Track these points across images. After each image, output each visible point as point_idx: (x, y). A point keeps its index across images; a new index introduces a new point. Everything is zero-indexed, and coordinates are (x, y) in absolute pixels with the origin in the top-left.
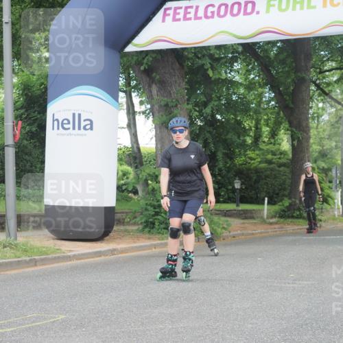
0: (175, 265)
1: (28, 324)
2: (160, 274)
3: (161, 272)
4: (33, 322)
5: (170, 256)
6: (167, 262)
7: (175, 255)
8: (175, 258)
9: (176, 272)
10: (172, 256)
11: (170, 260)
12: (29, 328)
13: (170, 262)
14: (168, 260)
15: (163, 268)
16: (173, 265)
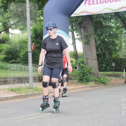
0: (48, 101)
1: (38, 116)
2: (41, 108)
3: (42, 107)
4: (40, 116)
5: (44, 97)
7: (47, 96)
8: (47, 97)
10: (45, 97)
11: (45, 99)
12: (38, 118)
14: (44, 99)
15: (42, 105)
16: (46, 101)
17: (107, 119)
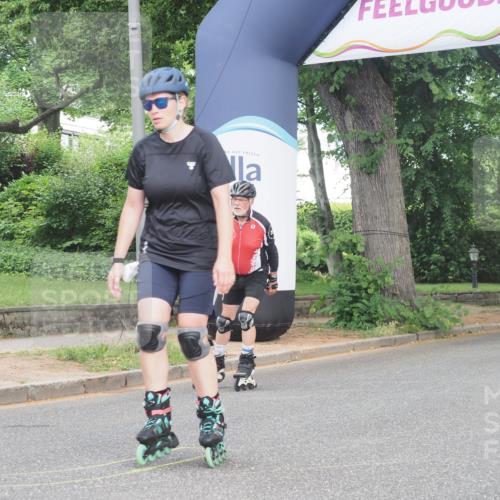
0: (169, 416)
2: (142, 448)
5: (151, 396)
6: (149, 413)
7: (163, 392)
8: (165, 398)
9: (173, 435)
10: (156, 397)
11: (154, 407)
13: (154, 412)
14: (149, 409)
16: (162, 417)
17: (447, 473)
